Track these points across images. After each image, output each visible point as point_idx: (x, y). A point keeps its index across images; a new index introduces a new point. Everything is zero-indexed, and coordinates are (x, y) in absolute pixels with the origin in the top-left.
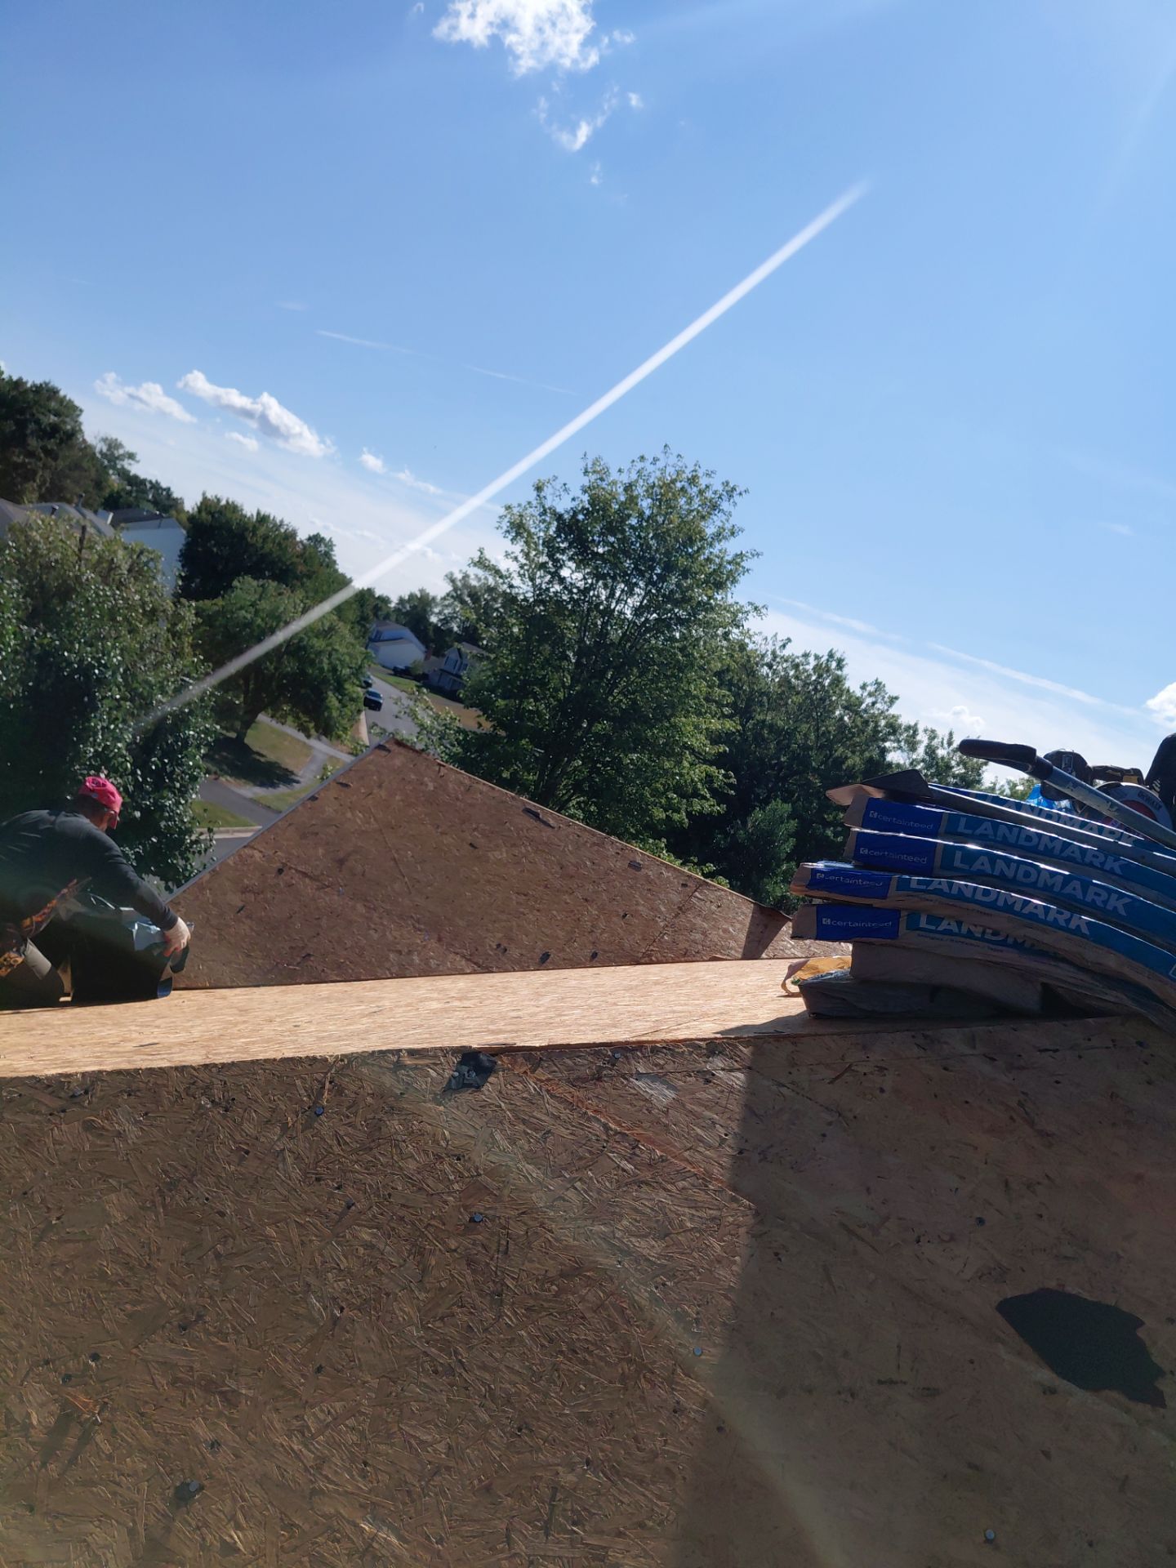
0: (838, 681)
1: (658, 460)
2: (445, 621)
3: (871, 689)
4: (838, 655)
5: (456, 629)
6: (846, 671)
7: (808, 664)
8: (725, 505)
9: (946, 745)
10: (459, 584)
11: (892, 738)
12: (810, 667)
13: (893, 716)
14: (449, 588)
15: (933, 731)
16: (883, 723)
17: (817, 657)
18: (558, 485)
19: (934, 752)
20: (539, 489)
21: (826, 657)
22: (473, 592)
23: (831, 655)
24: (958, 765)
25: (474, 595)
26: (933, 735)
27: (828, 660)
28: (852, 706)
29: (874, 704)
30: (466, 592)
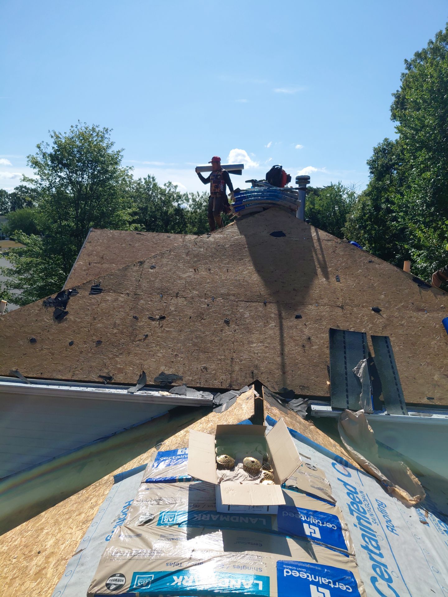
0: (155, 185)
1: (78, 126)
3: (167, 185)
4: (151, 176)
6: (156, 181)
7: (142, 182)
8: (106, 136)
9: (198, 197)
11: (180, 200)
12: (143, 183)
13: (178, 192)
15: (192, 193)
16: (175, 196)
17: (145, 179)
18: (45, 144)
19: (195, 200)
20: (39, 148)
21: (148, 178)
23: (149, 177)
24: (204, 202)
26: (193, 195)
27: (149, 179)
28: (163, 193)
29: (170, 190)
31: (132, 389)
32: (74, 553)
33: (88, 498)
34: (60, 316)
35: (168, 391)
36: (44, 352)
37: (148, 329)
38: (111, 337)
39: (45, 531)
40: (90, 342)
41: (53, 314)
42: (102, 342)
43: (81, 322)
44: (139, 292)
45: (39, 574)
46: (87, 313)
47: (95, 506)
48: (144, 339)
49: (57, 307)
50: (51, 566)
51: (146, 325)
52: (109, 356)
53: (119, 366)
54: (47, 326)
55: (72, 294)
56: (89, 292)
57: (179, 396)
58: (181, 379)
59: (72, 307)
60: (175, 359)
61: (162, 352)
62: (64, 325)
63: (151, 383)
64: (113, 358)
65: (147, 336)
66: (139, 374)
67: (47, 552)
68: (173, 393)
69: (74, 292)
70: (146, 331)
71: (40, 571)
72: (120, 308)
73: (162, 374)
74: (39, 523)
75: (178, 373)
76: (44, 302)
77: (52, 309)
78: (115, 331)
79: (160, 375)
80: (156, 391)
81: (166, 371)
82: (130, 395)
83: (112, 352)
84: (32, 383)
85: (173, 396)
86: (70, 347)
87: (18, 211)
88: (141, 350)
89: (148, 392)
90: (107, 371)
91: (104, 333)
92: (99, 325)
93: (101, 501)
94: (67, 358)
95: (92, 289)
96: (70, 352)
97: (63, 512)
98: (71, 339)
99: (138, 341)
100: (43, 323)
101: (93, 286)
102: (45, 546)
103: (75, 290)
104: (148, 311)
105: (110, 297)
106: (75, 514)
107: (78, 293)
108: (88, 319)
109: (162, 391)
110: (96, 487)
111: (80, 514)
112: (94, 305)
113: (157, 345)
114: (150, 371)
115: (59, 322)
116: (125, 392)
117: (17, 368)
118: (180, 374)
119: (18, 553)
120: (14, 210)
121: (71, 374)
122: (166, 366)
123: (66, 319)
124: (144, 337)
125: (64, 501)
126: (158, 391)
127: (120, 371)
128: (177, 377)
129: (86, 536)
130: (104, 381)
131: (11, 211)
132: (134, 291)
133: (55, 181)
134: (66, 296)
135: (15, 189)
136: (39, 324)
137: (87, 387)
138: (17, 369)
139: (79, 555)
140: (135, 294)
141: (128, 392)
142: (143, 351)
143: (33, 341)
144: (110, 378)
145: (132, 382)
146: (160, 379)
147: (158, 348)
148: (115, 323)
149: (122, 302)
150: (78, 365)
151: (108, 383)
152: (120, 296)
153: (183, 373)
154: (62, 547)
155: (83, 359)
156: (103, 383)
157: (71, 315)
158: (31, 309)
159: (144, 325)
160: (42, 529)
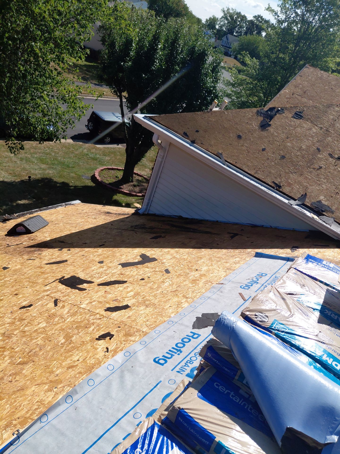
2: (221, 27)
5: (224, 29)
10: (226, 12)
14: (222, 14)
22: (231, 15)
25: (231, 16)
30: (228, 15)
31: (292, 202)
32: (218, 283)
33: (234, 256)
34: (264, 126)
35: (318, 217)
36: (244, 148)
37: (324, 163)
38: (293, 156)
39: (202, 260)
40: (277, 154)
41: (260, 122)
42: (285, 157)
43: (277, 136)
44: (331, 130)
45: (194, 281)
46: (284, 131)
47: (237, 263)
48: (318, 169)
49: (265, 118)
50: (203, 281)
51: (324, 159)
52: (286, 170)
53: (290, 181)
54: (252, 130)
55: (279, 112)
56: (292, 115)
57: (325, 224)
58: (332, 212)
59: (275, 122)
60: (335, 196)
61: (327, 185)
62: (264, 133)
63: (308, 204)
64: (288, 173)
65: (321, 168)
66: (302, 194)
67: (202, 273)
68: (321, 220)
69: (281, 110)
70: (322, 164)
71: (195, 280)
72: (310, 137)
73: (320, 202)
74: (200, 254)
75: (332, 207)
76: (258, 111)
77: (261, 119)
78: (299, 153)
79: (317, 202)
80: (309, 212)
81: (324, 201)
82: (289, 206)
83: (289, 169)
84: (228, 166)
85: (320, 222)
86: (262, 152)
87: (249, 36)
88: (311, 177)
89: (303, 210)
90: (279, 180)
91: (290, 152)
92: (289, 144)
93: (242, 262)
94: (257, 159)
95: (296, 113)
96: (260, 155)
97: (216, 256)
98: (265, 146)
99: (313, 168)
100: (251, 126)
101: (297, 112)
102: (201, 269)
103: (283, 110)
104: (331, 148)
105: (307, 125)
106: (224, 261)
107: (284, 113)
108: (283, 136)
109: (313, 214)
110: (241, 252)
111: (226, 262)
112: (292, 127)
113: (326, 178)
114: (311, 195)
115: (262, 130)
116: (286, 201)
117: (222, 151)
118: (334, 208)
119: (185, 263)
120: (246, 35)
121: (255, 171)
122: (325, 197)
123: (268, 130)
124: (318, 168)
125: (218, 250)
126: (311, 212)
127: (289, 185)
128: (330, 210)
129: (227, 277)
130: (275, 186)
131: (244, 35)
132: (327, 127)
133: (291, 16)
134: (275, 112)
135: (254, 17)
136: (248, 126)
137: (262, 185)
138: (222, 153)
139: (221, 286)
140: (327, 131)
141: (289, 203)
142: (313, 178)
143: (239, 137)
144: (280, 187)
145: (294, 197)
146: (316, 205)
147: (325, 181)
148: (301, 147)
149: (314, 133)
150: (262, 167)
151: (276, 190)
152: (314, 127)
153: (336, 209)
154: (212, 275)
155: (267, 164)
156: (273, 188)
157: (272, 128)
158: (247, 113)
159: (322, 158)
160: (201, 258)
